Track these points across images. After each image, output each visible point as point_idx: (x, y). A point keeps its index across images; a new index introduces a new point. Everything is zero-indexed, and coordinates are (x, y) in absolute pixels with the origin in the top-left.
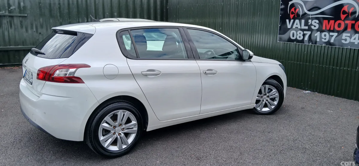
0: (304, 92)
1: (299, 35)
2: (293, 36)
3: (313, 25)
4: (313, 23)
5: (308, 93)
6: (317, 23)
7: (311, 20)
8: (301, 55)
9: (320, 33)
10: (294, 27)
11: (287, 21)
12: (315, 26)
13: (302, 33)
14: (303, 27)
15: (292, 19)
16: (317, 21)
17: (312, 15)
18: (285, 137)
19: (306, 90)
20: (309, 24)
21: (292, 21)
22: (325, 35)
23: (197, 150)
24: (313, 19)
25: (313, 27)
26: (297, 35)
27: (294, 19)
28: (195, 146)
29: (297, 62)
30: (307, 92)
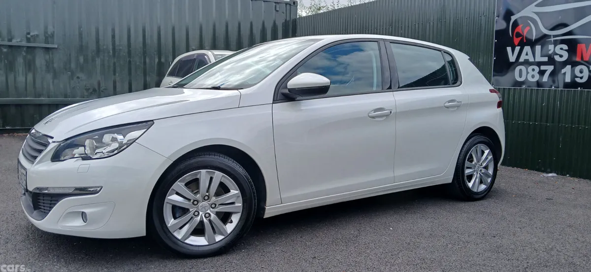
0: (545, 175)
1: (531, 73)
2: (520, 76)
3: (557, 54)
4: (558, 50)
5: (553, 177)
6: (565, 50)
7: (553, 46)
8: (536, 109)
9: (572, 67)
10: (521, 60)
11: (509, 49)
12: (561, 56)
13: (537, 69)
14: (539, 59)
15: (518, 46)
16: (565, 47)
17: (555, 36)
18: (527, 245)
19: (548, 173)
20: (550, 52)
21: (518, 49)
22: (581, 72)
23: (353, 264)
24: (556, 43)
25: (557, 58)
26: (528, 73)
27: (522, 45)
28: (349, 257)
29: (530, 121)
30: (550, 175)
